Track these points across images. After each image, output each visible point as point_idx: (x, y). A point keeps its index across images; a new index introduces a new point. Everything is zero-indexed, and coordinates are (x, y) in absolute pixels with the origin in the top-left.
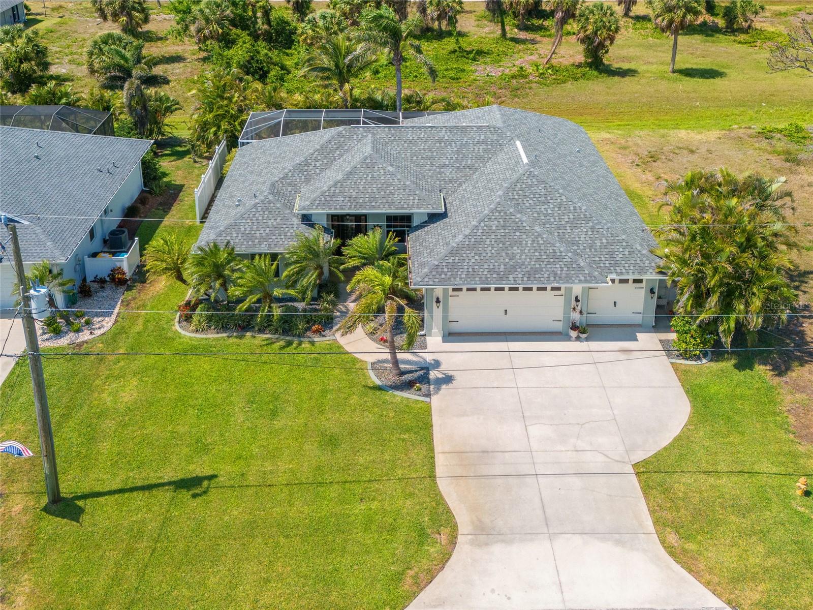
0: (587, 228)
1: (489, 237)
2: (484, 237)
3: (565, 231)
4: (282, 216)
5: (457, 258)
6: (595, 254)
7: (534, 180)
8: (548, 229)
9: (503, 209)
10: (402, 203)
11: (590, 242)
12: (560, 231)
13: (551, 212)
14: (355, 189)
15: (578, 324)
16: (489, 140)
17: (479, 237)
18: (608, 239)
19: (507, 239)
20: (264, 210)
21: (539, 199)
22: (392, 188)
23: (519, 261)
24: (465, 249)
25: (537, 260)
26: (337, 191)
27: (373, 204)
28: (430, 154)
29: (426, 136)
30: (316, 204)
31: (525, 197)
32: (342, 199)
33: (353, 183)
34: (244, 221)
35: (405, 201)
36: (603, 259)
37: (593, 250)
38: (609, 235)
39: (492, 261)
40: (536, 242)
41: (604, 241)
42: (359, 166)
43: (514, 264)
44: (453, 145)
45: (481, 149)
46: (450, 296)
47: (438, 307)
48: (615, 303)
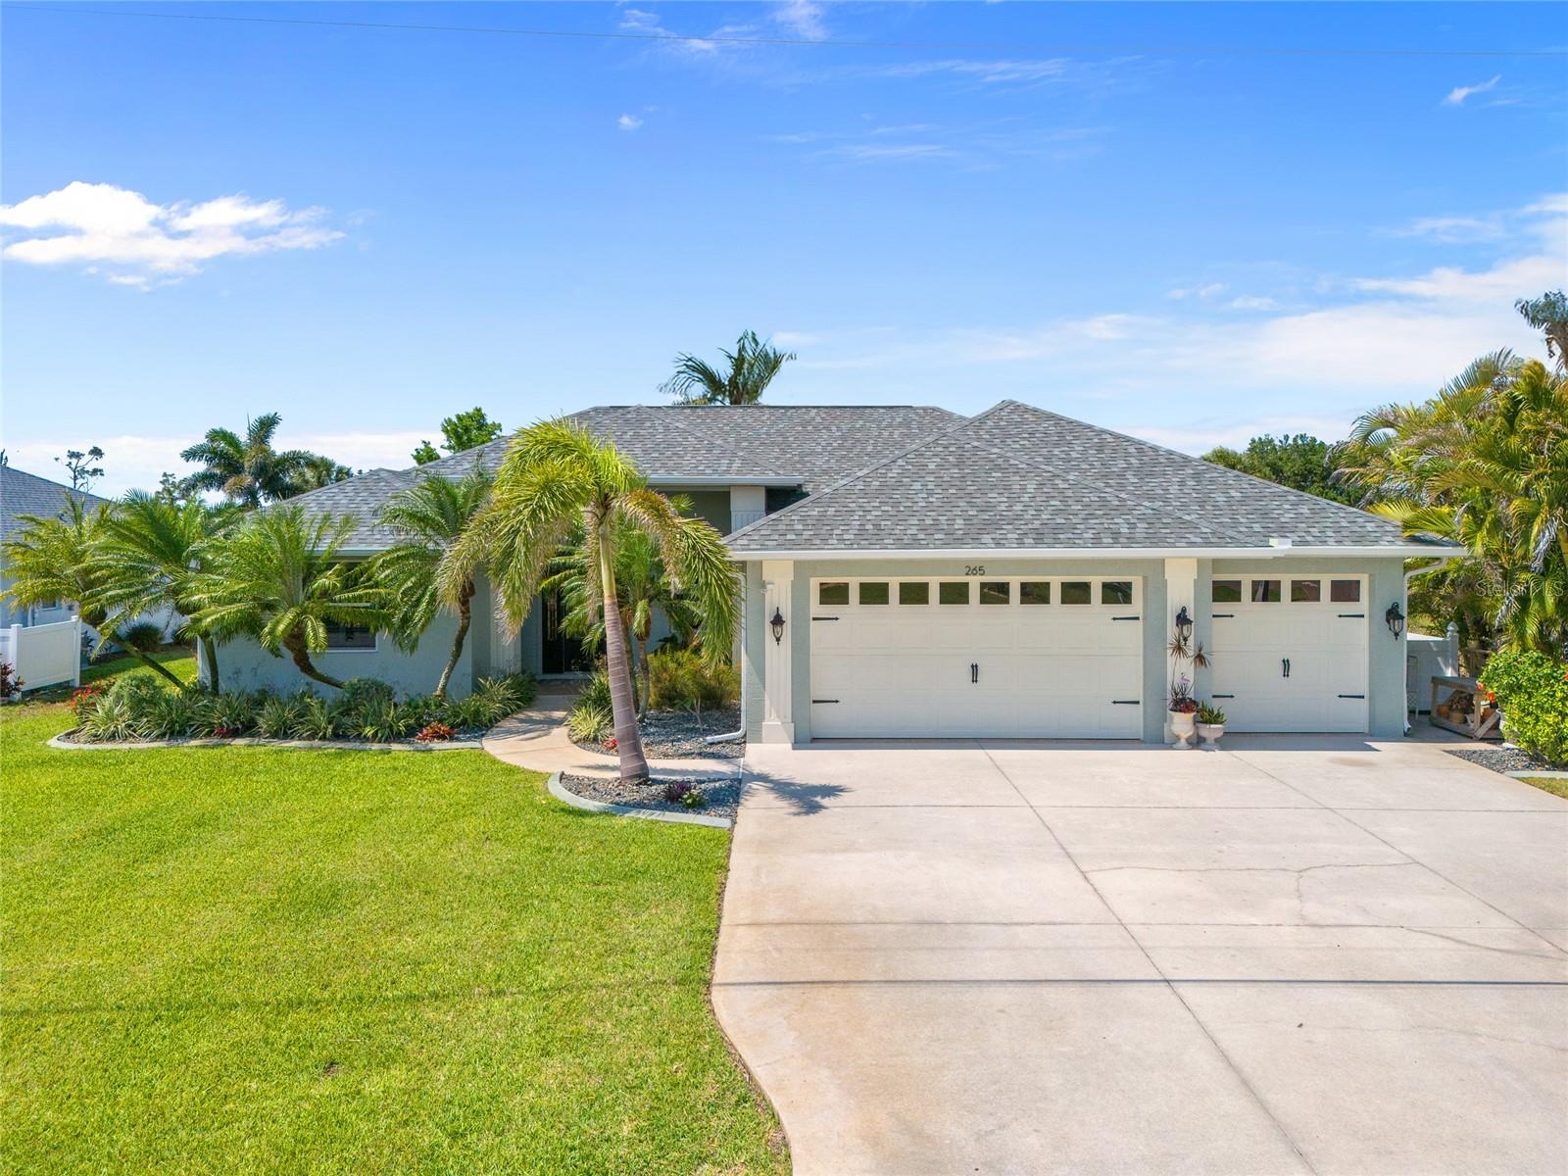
0: (1180, 476)
1: (920, 479)
2: (906, 480)
6: (1217, 512)
11: (1194, 495)
15: (1191, 695)
17: (894, 480)
19: (969, 483)
23: (1005, 513)
24: (854, 496)
25: (1056, 513)
28: (780, 439)
36: (1243, 520)
37: (1208, 507)
40: (1049, 486)
41: (1235, 494)
43: (993, 518)
46: (814, 619)
47: (778, 640)
48: (1286, 663)
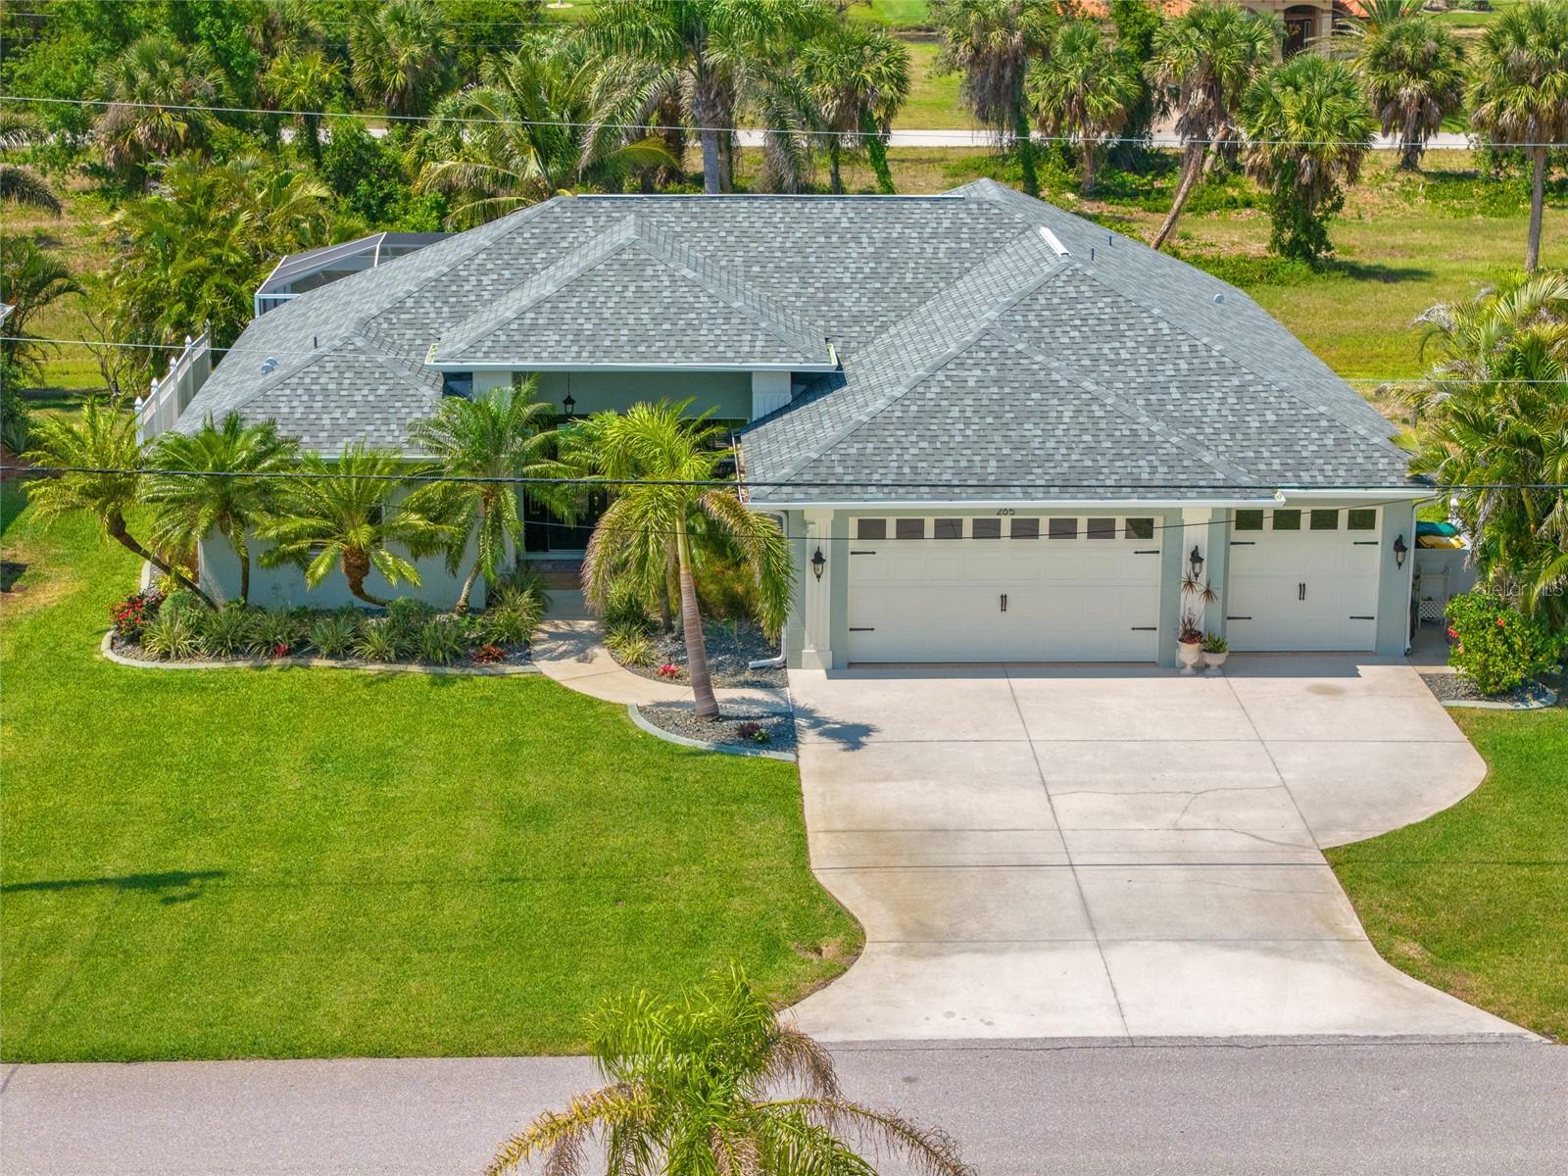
0: (1224, 390)
1: (958, 402)
2: (944, 403)
3: (1164, 397)
4: (391, 381)
5: (870, 445)
6: (1244, 443)
7: (1083, 288)
8: (1121, 392)
9: (997, 343)
10: (721, 349)
11: (1230, 418)
12: (1152, 397)
13: (1128, 356)
14: (592, 316)
15: (1200, 627)
16: (965, 230)
17: (932, 403)
18: (1281, 412)
19: (1007, 408)
20: (341, 369)
21: (1097, 329)
22: (693, 316)
23: (1037, 452)
24: (892, 427)
25: (1085, 451)
26: (541, 321)
27: (642, 349)
28: (799, 259)
29: (787, 219)
30: (484, 349)
31: (1060, 323)
32: (557, 338)
33: (585, 305)
34: (288, 392)
35: (730, 344)
36: (1266, 454)
37: (1239, 436)
38: (1284, 405)
39: (964, 452)
40: (1085, 414)
41: (1270, 417)
42: (601, 267)
43: (1025, 458)
44: (865, 240)
45: (942, 250)
46: (852, 553)
47: (819, 577)
48: (1302, 587)
